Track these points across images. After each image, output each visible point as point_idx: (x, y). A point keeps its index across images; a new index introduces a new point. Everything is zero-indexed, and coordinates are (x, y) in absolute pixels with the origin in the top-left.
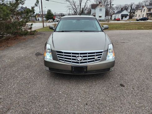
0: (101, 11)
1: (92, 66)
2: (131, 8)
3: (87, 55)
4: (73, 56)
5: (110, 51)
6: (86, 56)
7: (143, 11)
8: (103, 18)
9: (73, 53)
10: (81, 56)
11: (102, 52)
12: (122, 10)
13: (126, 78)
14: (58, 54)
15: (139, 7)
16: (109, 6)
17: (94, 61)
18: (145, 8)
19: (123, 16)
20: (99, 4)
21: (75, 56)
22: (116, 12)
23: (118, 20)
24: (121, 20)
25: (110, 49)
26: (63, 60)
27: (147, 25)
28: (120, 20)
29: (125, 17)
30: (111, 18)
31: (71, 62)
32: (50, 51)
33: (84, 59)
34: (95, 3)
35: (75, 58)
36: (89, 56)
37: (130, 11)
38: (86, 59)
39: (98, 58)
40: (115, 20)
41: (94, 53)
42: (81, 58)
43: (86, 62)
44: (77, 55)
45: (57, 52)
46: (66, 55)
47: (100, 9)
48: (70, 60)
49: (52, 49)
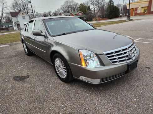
3: (132, 48)
14: (109, 57)
18: (63, 15)
21: (125, 53)
44: (128, 51)
45: (107, 54)
46: (118, 55)
47: (23, 17)
48: (124, 59)
49: (98, 53)
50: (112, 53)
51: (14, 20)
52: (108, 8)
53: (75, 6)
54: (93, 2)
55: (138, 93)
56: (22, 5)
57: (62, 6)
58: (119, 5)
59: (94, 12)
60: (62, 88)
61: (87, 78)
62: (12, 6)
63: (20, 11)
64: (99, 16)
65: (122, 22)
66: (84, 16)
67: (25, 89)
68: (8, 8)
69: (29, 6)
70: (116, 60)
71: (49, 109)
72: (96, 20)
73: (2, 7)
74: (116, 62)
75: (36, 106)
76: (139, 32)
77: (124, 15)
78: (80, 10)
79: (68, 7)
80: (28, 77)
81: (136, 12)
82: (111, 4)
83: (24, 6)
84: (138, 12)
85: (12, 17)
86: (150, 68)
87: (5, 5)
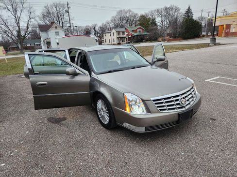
0: (58, 34)
3: (187, 94)
4: (176, 101)
6: (186, 97)
7: (112, 35)
9: (174, 97)
10: (183, 98)
11: (193, 88)
12: (87, 34)
14: (156, 104)
17: (193, 100)
18: (114, 31)
38: (188, 100)
43: (189, 104)
44: (180, 98)
45: (154, 101)
46: (166, 102)
47: (56, 32)
48: (174, 107)
49: (144, 98)
50: (160, 100)
51: (43, 36)
52: (183, 22)
53: (132, 18)
54: (161, 12)
55: (188, 147)
56: (56, 14)
57: (113, 17)
58: (202, 18)
59: (162, 28)
60: (103, 134)
61: (131, 125)
62: (41, 16)
63: (53, 23)
64: (168, 35)
65: (202, 47)
66: (145, 34)
67: (62, 133)
68: (37, 18)
69: (66, 17)
70: (165, 108)
71: (88, 155)
72: (164, 40)
73: (28, 17)
74: (165, 110)
75: (74, 151)
76: (221, 65)
77: (209, 34)
78: (140, 24)
79: (121, 19)
80: (65, 119)
81: (228, 31)
82: (188, 16)
83: (59, 16)
84: (231, 31)
85: (41, 32)
86: (215, 120)
87: (32, 15)
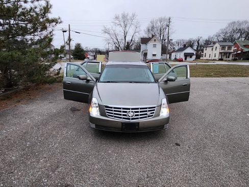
0: (155, 47)
1: (144, 123)
2: (198, 44)
3: (139, 110)
4: (123, 112)
5: (164, 106)
6: (138, 112)
7: (214, 49)
8: (159, 57)
9: (123, 109)
10: (132, 112)
11: (155, 107)
12: (185, 47)
13: (183, 137)
14: (106, 110)
15: (208, 43)
16: (166, 41)
17: (146, 117)
18: (217, 45)
19: (186, 55)
20: (152, 37)
21: (126, 112)
22: (177, 48)
23: (181, 60)
24: (184, 60)
25: (164, 104)
26: (112, 116)
27: (220, 70)
28: (182, 61)
29: (189, 57)
30: (170, 58)
31: (121, 118)
32: (97, 105)
33: (136, 115)
34: (146, 36)
35: (125, 114)
36: (141, 112)
37: (197, 48)
38: (138, 115)
39: (151, 113)
40: (176, 60)
41: (146, 108)
42: (132, 114)
43: (138, 118)
44: (128, 111)
46: (115, 111)
47: (154, 45)
48: (120, 116)
57: (221, 30)
80: (79, 110)
85: (142, 44)
